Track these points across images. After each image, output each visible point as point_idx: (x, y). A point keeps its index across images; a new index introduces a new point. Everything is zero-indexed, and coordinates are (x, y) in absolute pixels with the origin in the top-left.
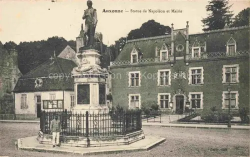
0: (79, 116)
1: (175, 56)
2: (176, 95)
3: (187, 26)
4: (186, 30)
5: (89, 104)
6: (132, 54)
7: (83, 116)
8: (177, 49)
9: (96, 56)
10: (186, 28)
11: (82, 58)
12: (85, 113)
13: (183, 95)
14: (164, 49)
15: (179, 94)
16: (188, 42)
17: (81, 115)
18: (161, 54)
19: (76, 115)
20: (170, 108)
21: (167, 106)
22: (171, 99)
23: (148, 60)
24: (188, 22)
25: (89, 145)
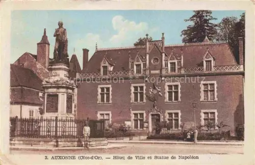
0: (49, 121)
1: (150, 69)
2: (151, 113)
3: (163, 38)
4: (162, 41)
5: (57, 112)
6: (102, 64)
7: (53, 121)
8: (152, 61)
9: (65, 70)
10: (161, 39)
11: (51, 71)
12: (55, 118)
13: (159, 113)
14: (138, 61)
15: (155, 113)
16: (164, 55)
17: (51, 119)
18: (135, 67)
19: (47, 119)
20: (145, 129)
21: (142, 126)
22: (146, 117)
23: (121, 73)
24: (163, 34)
25: (57, 146)
